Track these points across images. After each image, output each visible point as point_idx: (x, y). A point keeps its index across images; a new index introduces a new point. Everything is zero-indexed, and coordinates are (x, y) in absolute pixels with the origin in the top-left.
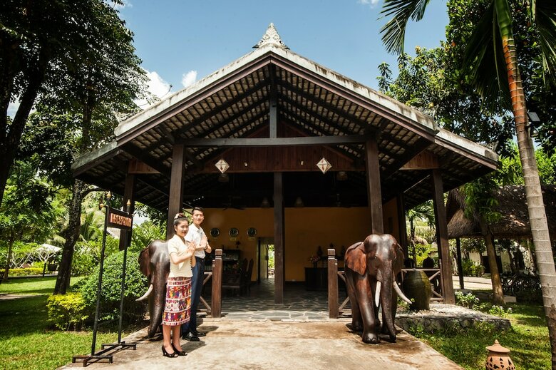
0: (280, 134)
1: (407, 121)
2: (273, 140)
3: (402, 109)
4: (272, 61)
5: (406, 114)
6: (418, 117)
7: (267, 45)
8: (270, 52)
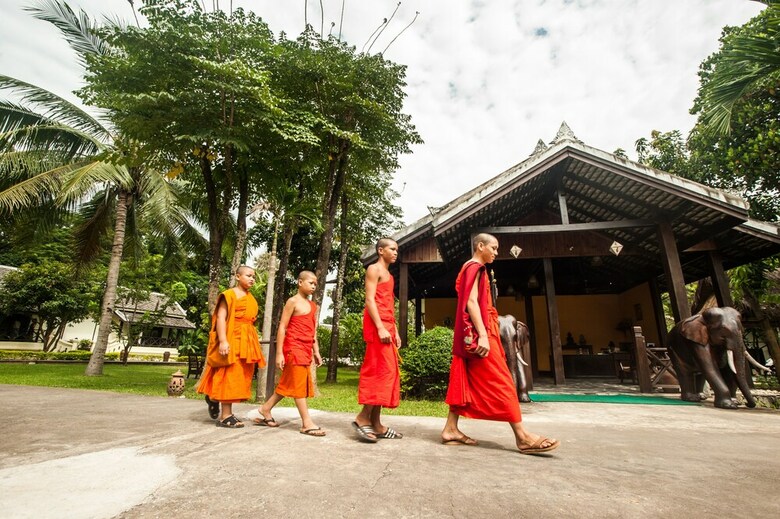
0: (573, 220)
1: (716, 203)
2: (566, 226)
3: (709, 192)
4: (571, 155)
5: (713, 196)
6: (727, 198)
7: (564, 141)
8: (568, 147)
